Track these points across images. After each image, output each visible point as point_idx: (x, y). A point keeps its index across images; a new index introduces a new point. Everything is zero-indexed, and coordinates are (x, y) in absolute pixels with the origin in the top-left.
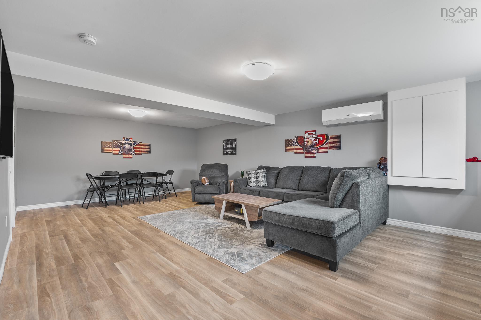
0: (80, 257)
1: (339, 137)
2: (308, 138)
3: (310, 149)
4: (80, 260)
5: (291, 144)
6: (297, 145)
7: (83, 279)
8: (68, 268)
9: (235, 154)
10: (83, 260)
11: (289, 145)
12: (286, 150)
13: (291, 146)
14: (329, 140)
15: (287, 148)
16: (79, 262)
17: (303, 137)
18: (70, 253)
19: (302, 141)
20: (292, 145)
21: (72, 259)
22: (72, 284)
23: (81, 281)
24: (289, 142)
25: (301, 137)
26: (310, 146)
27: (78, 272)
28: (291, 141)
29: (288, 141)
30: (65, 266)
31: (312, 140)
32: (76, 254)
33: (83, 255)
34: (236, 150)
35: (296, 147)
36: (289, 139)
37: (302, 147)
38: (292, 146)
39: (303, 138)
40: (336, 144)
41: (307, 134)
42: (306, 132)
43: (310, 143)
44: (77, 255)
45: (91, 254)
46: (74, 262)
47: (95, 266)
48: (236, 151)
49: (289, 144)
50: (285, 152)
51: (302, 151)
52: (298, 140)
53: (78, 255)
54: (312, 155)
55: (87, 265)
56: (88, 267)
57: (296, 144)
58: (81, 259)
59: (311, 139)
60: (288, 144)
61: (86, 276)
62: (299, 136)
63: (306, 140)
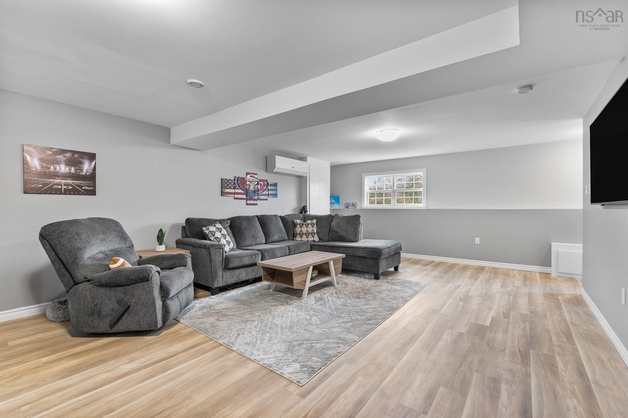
0: (519, 355)
1: (275, 185)
2: (250, 181)
3: (252, 195)
4: (522, 349)
5: (230, 185)
6: (238, 189)
7: (528, 329)
8: (539, 347)
9: (93, 193)
10: (518, 347)
11: (228, 187)
12: (223, 194)
13: (230, 188)
14: (269, 187)
15: (225, 191)
16: (524, 348)
17: (245, 179)
18: (532, 370)
19: (244, 183)
20: (232, 187)
21: (531, 357)
22: (539, 330)
23: (531, 329)
24: (228, 183)
25: (243, 179)
26: (253, 191)
27: (531, 337)
28: (230, 181)
29: (226, 181)
30: (543, 352)
31: (255, 184)
32: (523, 362)
33: (513, 354)
34: (95, 184)
35: (237, 191)
36: (228, 178)
37: (243, 191)
38: (232, 189)
39: (244, 181)
40: (274, 192)
41: (249, 176)
42: (247, 174)
43: (252, 188)
44: (522, 360)
45: (502, 350)
46: (531, 351)
47: (509, 334)
48: (95, 186)
49: (228, 185)
50: (222, 196)
51: (244, 196)
52: (239, 182)
53: (520, 359)
54: (255, 202)
55: (516, 339)
56: (517, 337)
57: (237, 186)
58: (519, 350)
59: (253, 183)
60: (226, 185)
61: (524, 329)
62: (241, 177)
63: (248, 183)
